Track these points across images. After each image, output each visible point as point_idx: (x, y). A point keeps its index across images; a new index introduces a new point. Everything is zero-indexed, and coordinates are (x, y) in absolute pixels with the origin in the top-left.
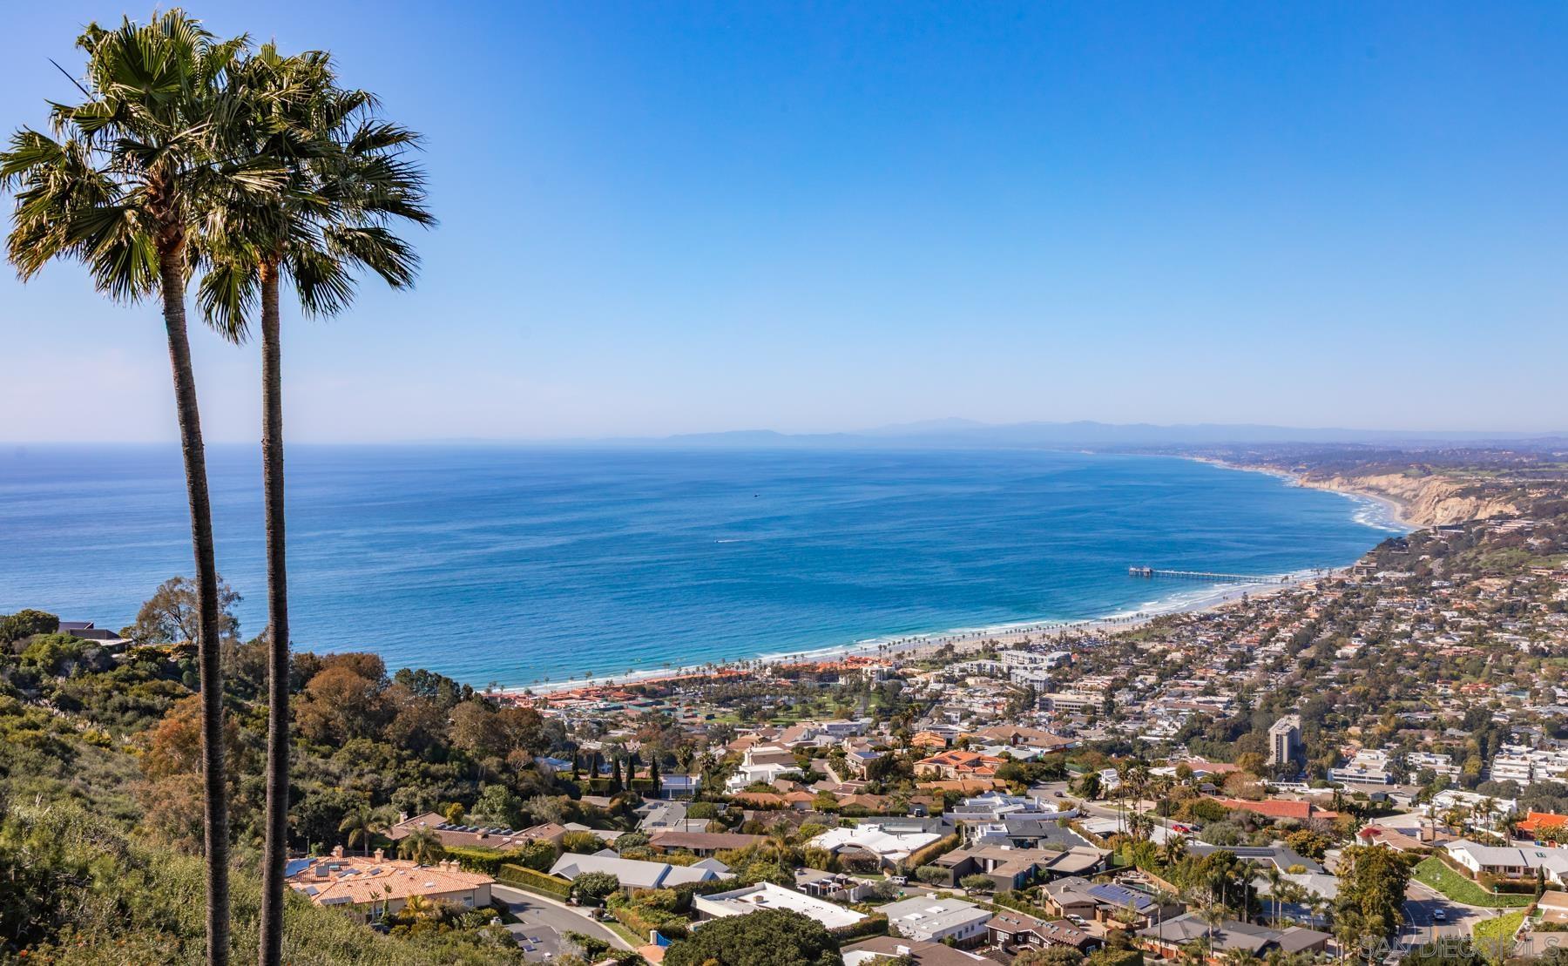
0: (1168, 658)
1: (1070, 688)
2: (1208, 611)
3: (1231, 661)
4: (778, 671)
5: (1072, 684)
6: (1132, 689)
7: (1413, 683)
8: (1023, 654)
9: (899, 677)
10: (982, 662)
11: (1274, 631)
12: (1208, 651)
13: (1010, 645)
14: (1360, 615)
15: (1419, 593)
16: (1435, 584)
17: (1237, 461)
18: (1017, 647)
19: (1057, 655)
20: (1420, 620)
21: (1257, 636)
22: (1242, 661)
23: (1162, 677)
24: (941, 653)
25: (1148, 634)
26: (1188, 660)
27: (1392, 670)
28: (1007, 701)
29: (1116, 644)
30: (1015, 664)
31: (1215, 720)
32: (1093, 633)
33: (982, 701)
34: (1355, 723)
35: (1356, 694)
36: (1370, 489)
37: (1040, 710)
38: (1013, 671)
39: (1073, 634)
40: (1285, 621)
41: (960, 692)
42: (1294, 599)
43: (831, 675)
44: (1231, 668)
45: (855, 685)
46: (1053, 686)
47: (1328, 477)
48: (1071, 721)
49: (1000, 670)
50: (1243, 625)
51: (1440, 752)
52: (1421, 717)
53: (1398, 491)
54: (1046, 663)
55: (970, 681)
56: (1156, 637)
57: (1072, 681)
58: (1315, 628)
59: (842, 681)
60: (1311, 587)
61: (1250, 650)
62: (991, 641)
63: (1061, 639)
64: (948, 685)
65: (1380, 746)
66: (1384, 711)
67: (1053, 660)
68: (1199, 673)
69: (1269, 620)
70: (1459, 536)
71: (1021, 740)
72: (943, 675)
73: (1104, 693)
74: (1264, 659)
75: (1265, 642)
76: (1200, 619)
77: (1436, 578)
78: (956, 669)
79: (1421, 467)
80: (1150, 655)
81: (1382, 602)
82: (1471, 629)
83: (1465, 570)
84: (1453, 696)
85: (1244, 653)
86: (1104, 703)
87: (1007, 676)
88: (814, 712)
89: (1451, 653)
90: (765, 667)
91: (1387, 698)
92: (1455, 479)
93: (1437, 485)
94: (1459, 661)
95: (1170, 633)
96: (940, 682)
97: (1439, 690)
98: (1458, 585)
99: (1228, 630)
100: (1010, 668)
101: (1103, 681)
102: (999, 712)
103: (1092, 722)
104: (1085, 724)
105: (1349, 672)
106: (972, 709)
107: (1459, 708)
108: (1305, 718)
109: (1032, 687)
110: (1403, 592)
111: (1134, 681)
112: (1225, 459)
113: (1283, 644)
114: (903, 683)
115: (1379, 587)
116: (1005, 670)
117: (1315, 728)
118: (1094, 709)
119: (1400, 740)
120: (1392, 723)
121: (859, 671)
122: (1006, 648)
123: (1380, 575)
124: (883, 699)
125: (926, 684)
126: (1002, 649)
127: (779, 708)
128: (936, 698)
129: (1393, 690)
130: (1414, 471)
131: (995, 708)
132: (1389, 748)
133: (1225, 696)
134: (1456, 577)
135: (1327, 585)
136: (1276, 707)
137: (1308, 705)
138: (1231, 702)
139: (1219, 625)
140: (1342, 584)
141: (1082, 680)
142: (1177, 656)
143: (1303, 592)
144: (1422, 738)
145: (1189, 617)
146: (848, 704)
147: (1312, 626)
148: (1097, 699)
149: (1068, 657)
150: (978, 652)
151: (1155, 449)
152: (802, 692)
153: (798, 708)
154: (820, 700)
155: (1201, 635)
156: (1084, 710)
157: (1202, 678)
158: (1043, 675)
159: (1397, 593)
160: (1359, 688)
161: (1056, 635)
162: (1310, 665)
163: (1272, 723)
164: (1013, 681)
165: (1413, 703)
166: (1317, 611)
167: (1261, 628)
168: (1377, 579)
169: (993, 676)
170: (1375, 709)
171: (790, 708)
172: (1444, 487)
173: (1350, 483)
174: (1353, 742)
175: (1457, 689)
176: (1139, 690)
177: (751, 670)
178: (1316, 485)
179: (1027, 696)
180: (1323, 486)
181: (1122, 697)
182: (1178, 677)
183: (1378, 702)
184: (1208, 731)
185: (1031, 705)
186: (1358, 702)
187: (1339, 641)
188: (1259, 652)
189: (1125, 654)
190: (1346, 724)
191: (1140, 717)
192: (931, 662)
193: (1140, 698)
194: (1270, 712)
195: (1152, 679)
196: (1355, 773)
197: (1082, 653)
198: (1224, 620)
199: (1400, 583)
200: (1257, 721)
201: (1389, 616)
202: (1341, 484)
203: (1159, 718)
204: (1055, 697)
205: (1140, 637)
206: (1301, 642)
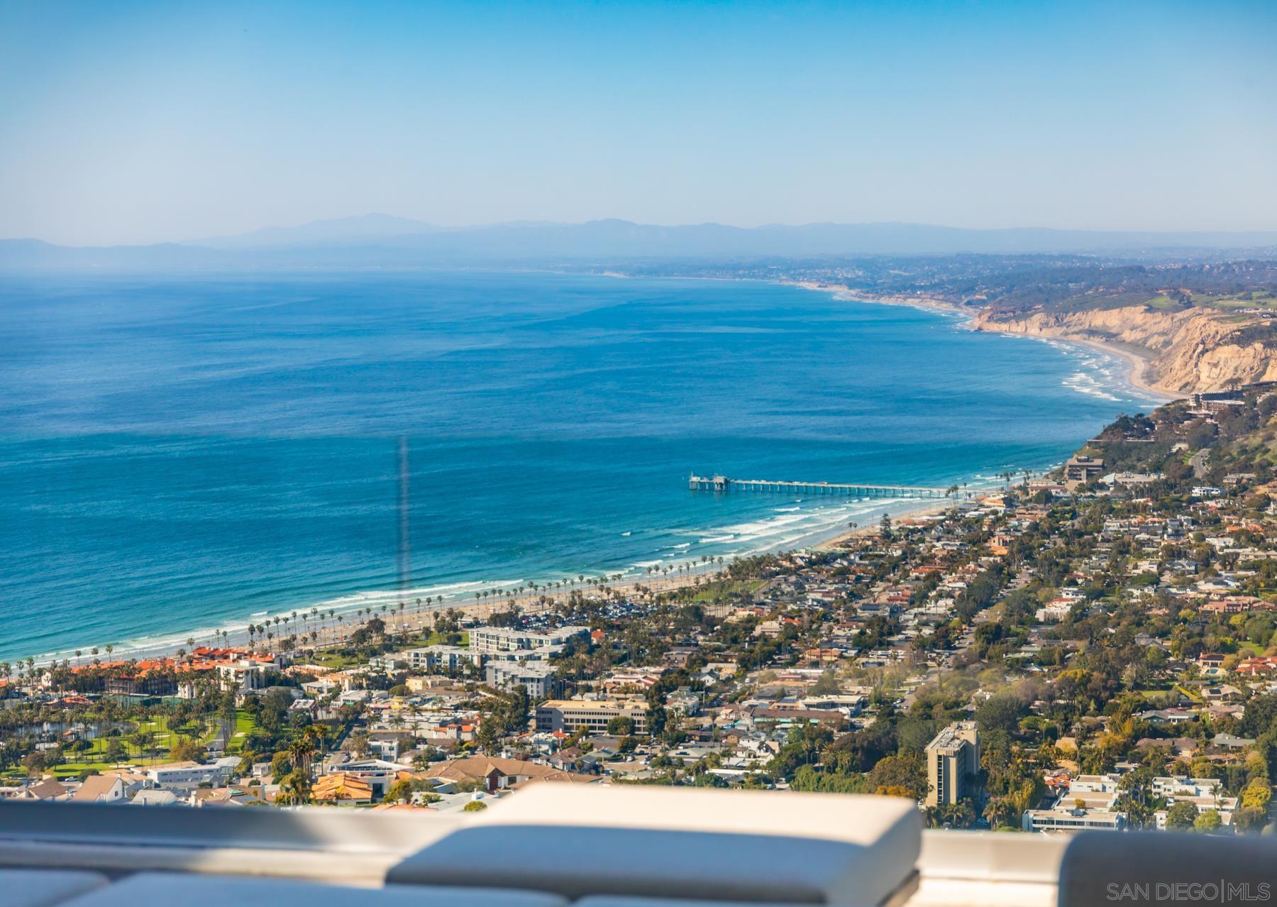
0: (758, 631)
1: (589, 689)
2: (824, 549)
3: (862, 633)
4: (62, 678)
5: (593, 683)
6: (697, 687)
7: (1161, 662)
8: (507, 632)
9: (286, 682)
10: (435, 649)
11: (934, 579)
12: (825, 617)
13: (484, 616)
14: (1075, 548)
15: (1176, 507)
16: (1197, 492)
17: (871, 287)
18: (497, 620)
19: (565, 632)
20: (1174, 554)
21: (906, 589)
22: (881, 633)
23: (747, 664)
24: (362, 636)
25: (723, 590)
26: (791, 634)
27: (1128, 638)
28: (481, 716)
29: (666, 610)
30: (493, 650)
31: (837, 735)
33: (436, 718)
34: (1067, 731)
35: (1069, 682)
36: (1092, 332)
37: (539, 729)
38: (489, 663)
39: (593, 595)
40: (952, 561)
41: (396, 703)
42: (968, 525)
43: (162, 683)
44: (863, 644)
45: (208, 698)
46: (560, 687)
47: (1024, 313)
48: (591, 748)
49: (467, 662)
50: (884, 570)
51: (1204, 774)
52: (1174, 717)
53: (1137, 335)
54: (547, 649)
55: (414, 684)
56: (736, 595)
57: (592, 677)
58: (1001, 572)
59: (183, 693)
60: (996, 502)
61: (895, 611)
62: (450, 613)
63: (573, 604)
64: (375, 693)
65: (1108, 768)
66: (1114, 709)
67: (558, 642)
68: (809, 656)
69: (927, 560)
70: (1235, 410)
71: (503, 781)
72: (365, 676)
73: (648, 696)
74: (917, 628)
75: (919, 599)
76: (811, 563)
77: (1199, 483)
78: (389, 664)
79: (1175, 294)
80: (727, 627)
81: (1112, 525)
82: (1255, 566)
83: (1246, 468)
84: (1226, 681)
85: (884, 619)
86: (649, 713)
87: (480, 673)
88: (133, 750)
89: (1222, 607)
90: (41, 672)
91: (1120, 687)
92: (1232, 314)
93: (1200, 323)
94: (1235, 620)
95: (758, 588)
96: (360, 687)
97: (1204, 671)
98: (1234, 494)
99: (859, 579)
100: (484, 659)
101: (645, 676)
102: (466, 737)
103: (628, 748)
104: (615, 751)
105: (1058, 646)
106: (418, 734)
107: (1235, 699)
109: (523, 691)
110: (1145, 507)
111: (699, 674)
112: (851, 284)
113: (950, 602)
114: (294, 692)
115: (1106, 499)
116: (476, 662)
117: (1001, 743)
118: (631, 726)
119: (1137, 758)
120: (1128, 728)
121: (213, 673)
122: (476, 624)
123: (1108, 479)
124: (259, 723)
125: (336, 692)
126: (470, 626)
127: (67, 747)
128: (354, 718)
129: (1128, 674)
130: (1164, 300)
131: (459, 729)
132: (1122, 771)
133: (854, 694)
134: (1231, 479)
135: (1023, 498)
137: (991, 703)
138: (863, 704)
139: (842, 574)
140: (1045, 497)
141: (610, 676)
142: (771, 627)
143: (982, 511)
144: (1175, 752)
145: (791, 560)
146: (195, 733)
147: (997, 570)
148: (636, 707)
149: (585, 636)
150: (427, 632)
151: (733, 268)
153: (104, 745)
154: (144, 728)
155: (812, 591)
156: (614, 728)
157: (815, 665)
158: (543, 669)
159: (1136, 510)
160: (1074, 671)
161: (563, 598)
162: (994, 634)
163: (932, 737)
164: (490, 682)
165: (1161, 694)
166: (1005, 543)
167: (913, 575)
168: (1103, 487)
169: (454, 673)
170: (1100, 710)
171: (89, 745)
172: (1213, 327)
173: (1059, 322)
174: (1064, 763)
175: (1233, 668)
176: (709, 689)
177: (14, 679)
178: (1004, 327)
179: (516, 707)
180: (1015, 330)
181: (680, 702)
182: (777, 665)
183: (1104, 695)
184: (826, 756)
185: (522, 725)
186: (1072, 695)
187: (1042, 594)
188: (909, 617)
189: (683, 626)
190: (1053, 734)
191: (710, 736)
192: (344, 653)
193: (711, 700)
194: (928, 719)
195: (729, 670)
196: (1067, 817)
197: (610, 627)
198: (851, 562)
199: (1141, 492)
200: (906, 734)
201: (1123, 548)
202: (1044, 325)
203: (743, 735)
204: (563, 705)
205: (709, 597)
206: (977, 597)
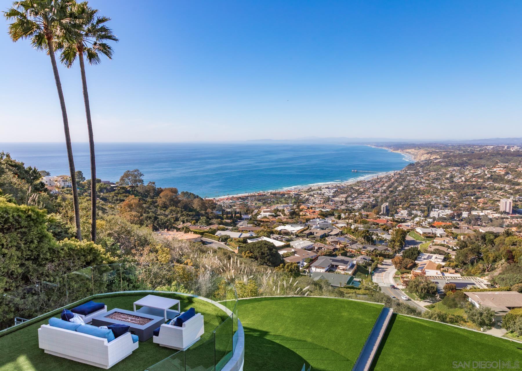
0: (360, 190)
1: (337, 197)
2: (369, 180)
4: (271, 193)
6: (352, 197)
7: (414, 195)
8: (327, 189)
9: (299, 195)
10: (318, 191)
11: (384, 184)
12: (369, 189)
13: (324, 187)
14: (403, 181)
15: (417, 175)
16: (420, 174)
17: (377, 146)
18: (326, 188)
19: (335, 190)
20: (416, 182)
21: (380, 185)
22: (376, 191)
23: (358, 194)
24: (309, 189)
25: (355, 185)
26: (364, 191)
27: (410, 192)
28: (323, 200)
29: (348, 187)
30: (325, 192)
31: (370, 204)
32: (343, 184)
33: (318, 200)
34: (401, 204)
35: (401, 198)
36: (407, 152)
37: (331, 202)
39: (339, 185)
40: (386, 182)
41: (313, 198)
42: (389, 177)
43: (283, 195)
44: (374, 192)
45: (289, 196)
46: (334, 197)
47: (398, 150)
48: (337, 204)
49: (322, 193)
50: (377, 183)
51: (419, 210)
52: (415, 203)
53: (413, 153)
54: (332, 192)
55: (315, 196)
56: (357, 185)
57: (338, 195)
58: (393, 183)
59: (286, 196)
60: (393, 174)
61: (378, 188)
62: (320, 187)
64: (310, 197)
65: (406, 209)
66: (407, 202)
68: (367, 194)
69: (383, 182)
70: (426, 163)
71: (324, 207)
72: (309, 194)
73: (345, 198)
75: (382, 187)
76: (367, 182)
77: (421, 172)
78: (312, 193)
79: (419, 147)
80: (356, 190)
81: (408, 178)
82: (428, 184)
83: (427, 171)
84: (423, 198)
86: (345, 200)
87: (323, 195)
88: (279, 203)
89: (423, 189)
90: (269, 193)
91: (408, 199)
92: (426, 150)
93: (422, 151)
94: (424, 191)
95: (361, 185)
96: (308, 196)
97: (420, 197)
98: (425, 174)
99: (374, 184)
100: (324, 193)
101: (345, 195)
102: (321, 202)
103: (342, 205)
104: (340, 205)
105: (400, 193)
107: (424, 201)
108: (390, 203)
109: (329, 197)
110: (413, 175)
111: (352, 195)
112: (375, 146)
113: (386, 187)
115: (408, 174)
117: (392, 205)
118: (343, 202)
119: (410, 208)
120: (409, 204)
121: (290, 193)
122: (323, 188)
123: (408, 172)
124: (295, 200)
125: (305, 196)
127: (272, 202)
128: (307, 200)
129: (409, 197)
130: (417, 148)
132: (408, 210)
133: (372, 199)
134: (425, 172)
135: (396, 174)
136: (383, 201)
137: (390, 200)
138: (374, 200)
139: (371, 183)
140: (399, 174)
141: (340, 195)
142: (362, 190)
143: (391, 175)
144: (415, 207)
145: (365, 181)
146: (287, 201)
147: (392, 183)
148: (343, 199)
149: (337, 190)
150: (317, 189)
151: (359, 143)
152: (277, 199)
153: (276, 202)
154: (281, 200)
155: (367, 185)
156: (340, 202)
157: (367, 195)
158: (332, 194)
159: (412, 176)
160: (402, 197)
161: (335, 185)
162: (391, 192)
163: (382, 204)
164: (325, 196)
165: (414, 200)
166: (394, 180)
167: (381, 183)
168: (407, 173)
169: (320, 194)
170: (405, 202)
171: (274, 202)
172: (424, 152)
173: (402, 151)
174: (400, 208)
175: (424, 197)
177: (265, 193)
178: (395, 151)
179: (328, 199)
180: (397, 152)
181: (349, 199)
182: (362, 195)
183: (406, 200)
184: (368, 206)
185: (328, 201)
186: (402, 200)
187: (398, 186)
188: (380, 189)
189: (350, 189)
190: (399, 205)
191: (353, 203)
192: (306, 192)
193: (353, 199)
194: (382, 202)
195: (356, 195)
196: (400, 215)
197: (341, 189)
198: (373, 182)
199: (412, 173)
200: (379, 204)
201: (410, 181)
202: (400, 151)
203: (357, 203)
204: (334, 199)
205: (354, 186)
206: (390, 187)
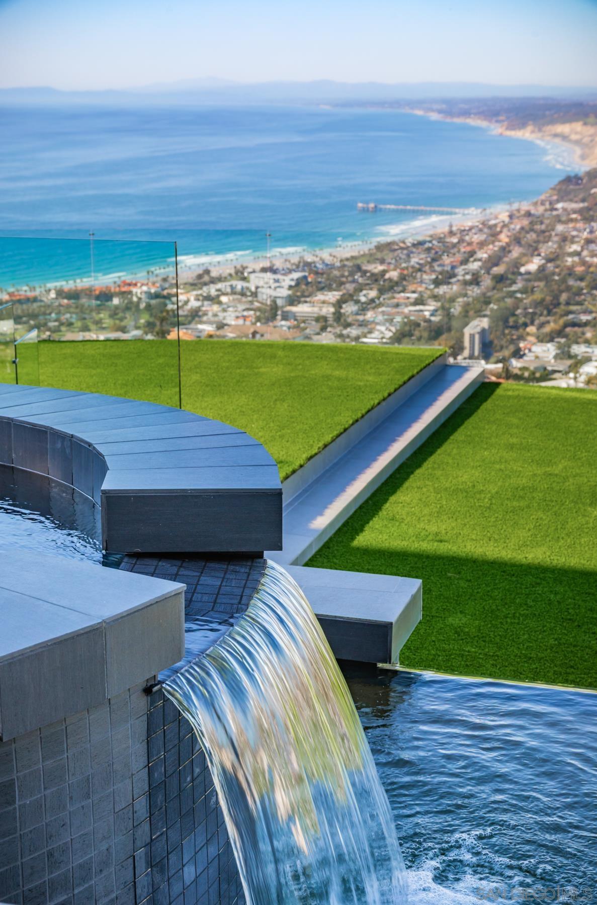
0: (387, 276)
1: (306, 302)
2: (421, 238)
3: (437, 277)
4: (60, 293)
5: (308, 299)
6: (357, 302)
7: (579, 292)
8: (269, 275)
9: (164, 297)
10: (234, 283)
11: (472, 253)
12: (420, 270)
13: (258, 268)
14: (541, 238)
15: (589, 220)
17: (449, 113)
18: (264, 270)
19: (296, 275)
20: (589, 241)
21: (459, 257)
22: (446, 278)
23: (381, 291)
24: (200, 277)
25: (371, 257)
26: (403, 278)
27: (564, 281)
28: (255, 314)
29: (344, 266)
30: (261, 284)
31: (422, 324)
32: (328, 259)
33: (234, 315)
34: (532, 323)
35: (534, 301)
36: (556, 135)
37: (282, 320)
38: (259, 290)
39: (309, 258)
40: (482, 244)
41: (216, 308)
42: (490, 227)
43: (105, 296)
44: (437, 283)
45: (127, 304)
46: (292, 301)
47: (523, 125)
48: (306, 329)
49: (248, 288)
50: (448, 249)
52: (584, 318)
53: (578, 137)
54: (287, 283)
55: (224, 299)
56: (377, 259)
57: (308, 296)
58: (505, 250)
59: (116, 301)
60: (504, 217)
61: (453, 267)
62: (242, 266)
63: (299, 262)
64: (206, 303)
65: (551, 340)
66: (555, 313)
67: (292, 280)
68: (411, 288)
69: (470, 244)
71: (258, 336)
72: (201, 295)
73: (334, 305)
74: (464, 275)
75: (465, 262)
76: (414, 245)
78: (212, 290)
80: (373, 275)
81: (560, 228)
85: (447, 272)
86: (334, 314)
87: (255, 294)
88: (93, 327)
90: (50, 290)
91: (559, 304)
95: (389, 257)
96: (198, 300)
99: (436, 253)
100: (257, 288)
101: (333, 296)
103: (324, 329)
104: (318, 330)
105: (530, 284)
106: (225, 322)
108: (494, 319)
109: (274, 302)
110: (576, 220)
111: (359, 296)
112: (440, 112)
113: (479, 263)
114: (168, 302)
115: (558, 216)
116: (253, 289)
117: (501, 328)
118: (325, 319)
119: (566, 336)
120: (561, 322)
121: (130, 293)
122: (254, 272)
123: (559, 206)
124: (151, 315)
125: (186, 302)
126: (251, 273)
127: (62, 324)
128: (195, 315)
129: (564, 297)
130: (592, 119)
131: (245, 320)
132: (558, 342)
133: (432, 306)
135: (518, 215)
136: (471, 313)
137: (496, 310)
138: (436, 311)
139: (429, 250)
140: (528, 214)
141: (316, 296)
142: (394, 275)
143: (497, 221)
144: (583, 333)
145: (404, 242)
146: (121, 320)
147: (503, 249)
148: (328, 310)
149: (305, 277)
150: (230, 275)
151: (381, 104)
152: (82, 311)
154: (97, 317)
155: (414, 257)
156: (318, 319)
157: (414, 292)
158: (285, 292)
159: (572, 220)
160: (538, 296)
161: (295, 260)
162: (500, 279)
163: (467, 324)
164: (260, 297)
165: (579, 307)
166: (508, 236)
167: (463, 250)
168: (556, 209)
169: (243, 294)
170: (549, 313)
173: (540, 130)
174: (530, 338)
176: (363, 303)
177: (37, 294)
178: (513, 133)
179: (271, 309)
180: (518, 134)
181: (349, 309)
182: (395, 292)
183: (551, 307)
184: (417, 333)
185: (273, 317)
186: (536, 307)
187: (524, 260)
188: (460, 270)
189: (352, 274)
190: (525, 325)
191: (363, 324)
192: (193, 285)
193: (364, 309)
194: (467, 316)
195: (373, 294)
196: (530, 360)
197: (317, 273)
198: (433, 245)
199: (575, 212)
200: (455, 324)
201: (565, 239)
202: (533, 132)
203: (377, 324)
204: (294, 309)
205: (364, 260)
206: (494, 261)
